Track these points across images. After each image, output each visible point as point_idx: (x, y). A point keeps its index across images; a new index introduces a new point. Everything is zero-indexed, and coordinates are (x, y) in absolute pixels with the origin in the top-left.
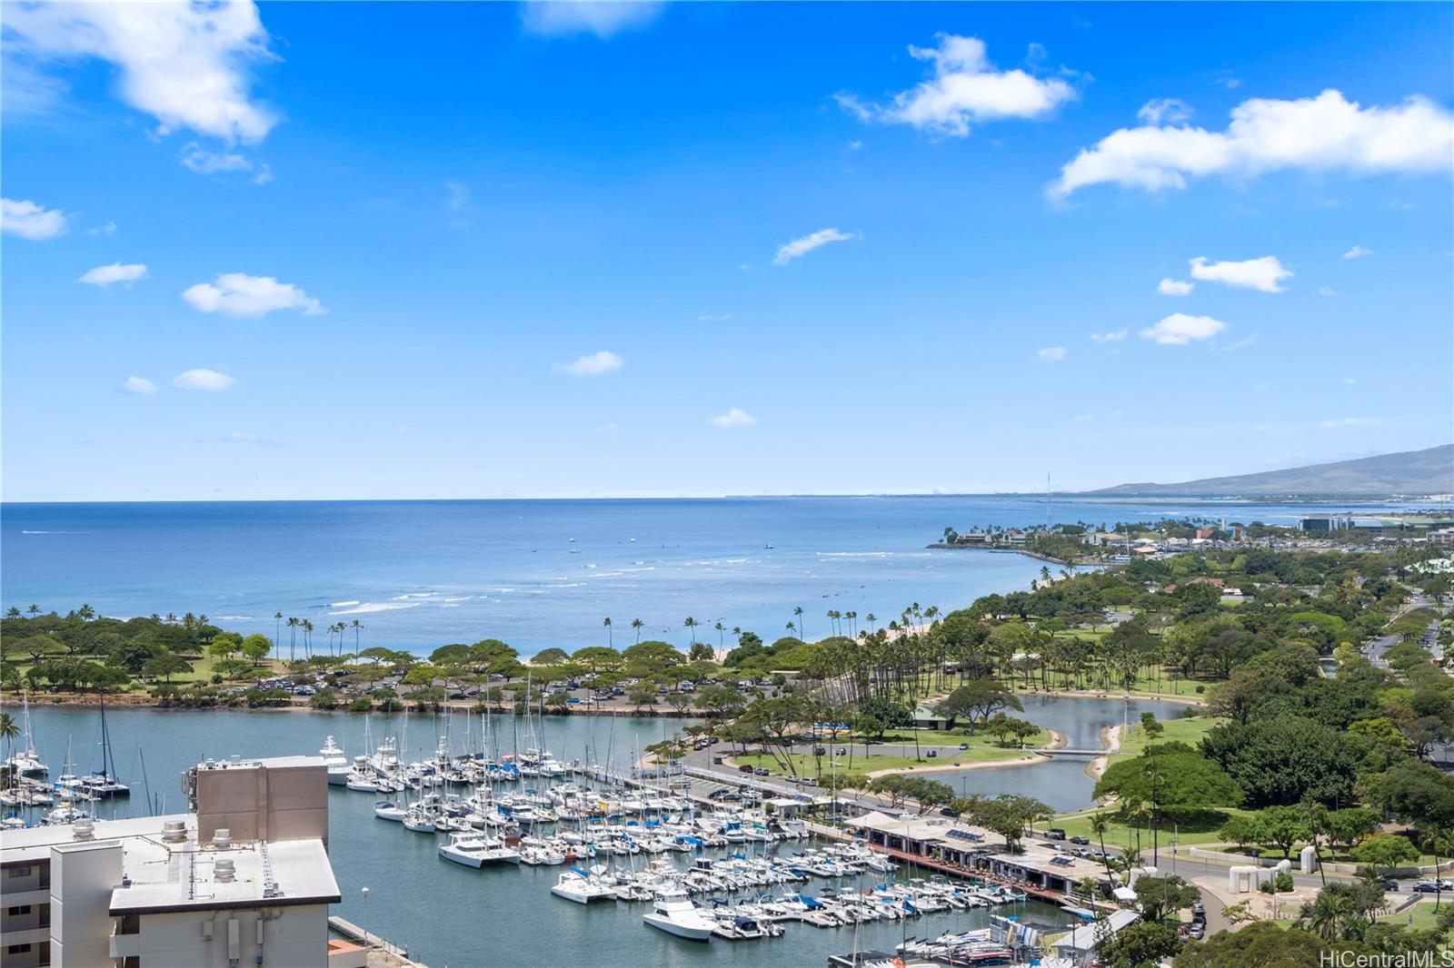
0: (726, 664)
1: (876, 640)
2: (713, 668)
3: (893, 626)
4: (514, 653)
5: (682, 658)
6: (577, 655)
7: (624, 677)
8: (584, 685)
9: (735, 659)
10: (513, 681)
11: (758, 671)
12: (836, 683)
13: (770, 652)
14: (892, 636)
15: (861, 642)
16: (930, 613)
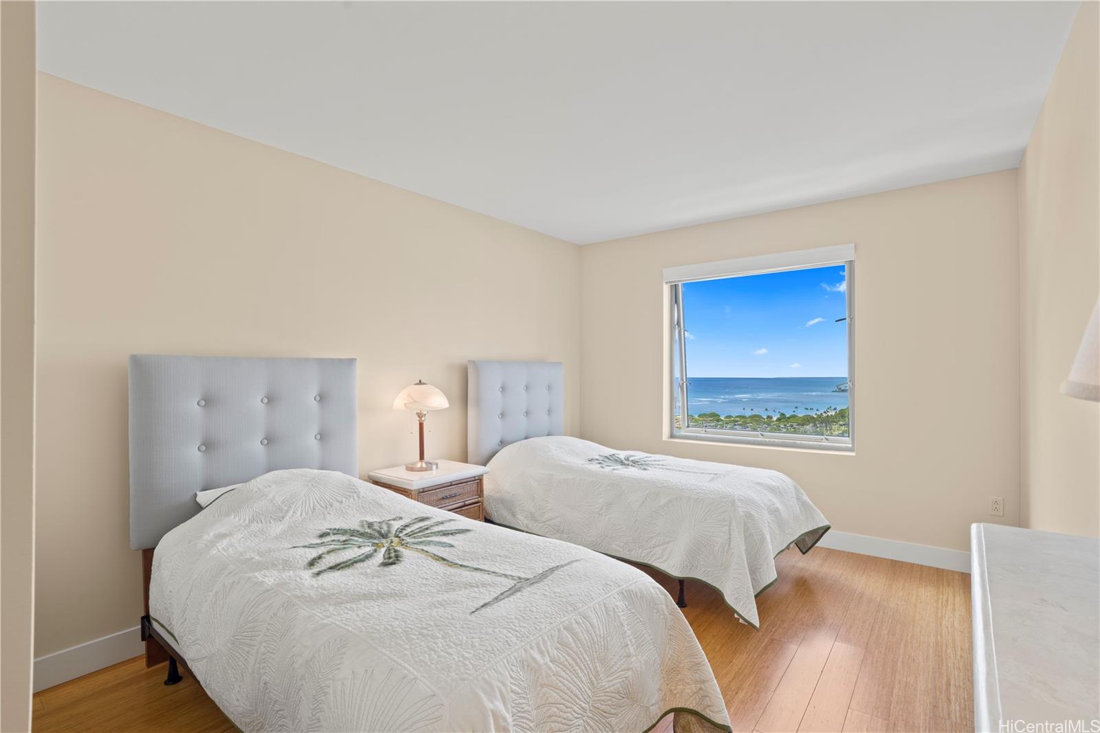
0: (776, 421)
1: (820, 416)
2: (773, 422)
3: (825, 412)
4: (719, 416)
5: (764, 419)
6: (736, 417)
7: (749, 423)
8: (738, 425)
9: (779, 420)
10: (720, 423)
11: (785, 423)
12: (808, 427)
13: (789, 418)
14: (824, 415)
15: (815, 416)
16: (835, 409)
